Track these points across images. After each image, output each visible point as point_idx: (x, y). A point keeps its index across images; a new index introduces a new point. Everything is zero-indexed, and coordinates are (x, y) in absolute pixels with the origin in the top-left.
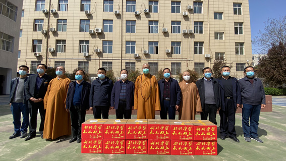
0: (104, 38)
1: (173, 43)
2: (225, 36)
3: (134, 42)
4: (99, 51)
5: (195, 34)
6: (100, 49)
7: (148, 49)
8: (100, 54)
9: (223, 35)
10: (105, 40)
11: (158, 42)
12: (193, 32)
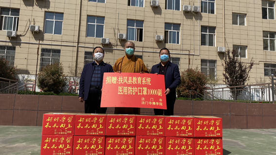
0: (48, 7)
1: (168, 25)
2: (248, 21)
3: (101, 19)
4: (36, 29)
5: (203, 14)
6: (39, 25)
7: (125, 32)
8: (38, 35)
9: (245, 19)
10: (50, 10)
11: (143, 21)
12: (199, 10)
